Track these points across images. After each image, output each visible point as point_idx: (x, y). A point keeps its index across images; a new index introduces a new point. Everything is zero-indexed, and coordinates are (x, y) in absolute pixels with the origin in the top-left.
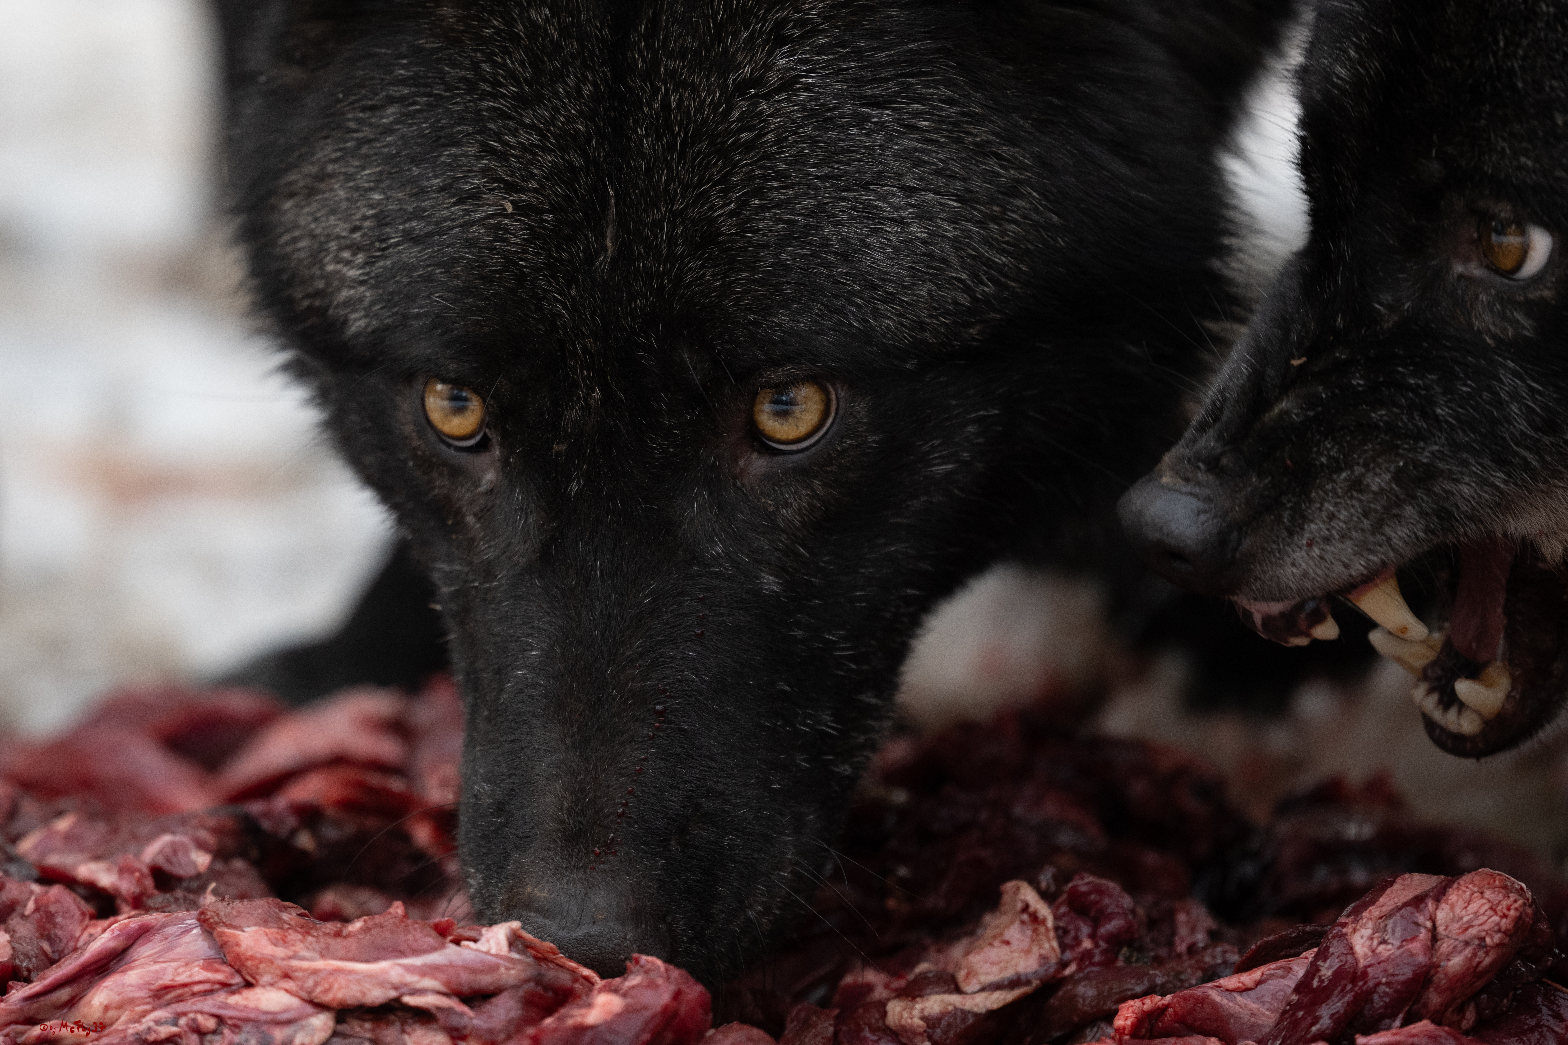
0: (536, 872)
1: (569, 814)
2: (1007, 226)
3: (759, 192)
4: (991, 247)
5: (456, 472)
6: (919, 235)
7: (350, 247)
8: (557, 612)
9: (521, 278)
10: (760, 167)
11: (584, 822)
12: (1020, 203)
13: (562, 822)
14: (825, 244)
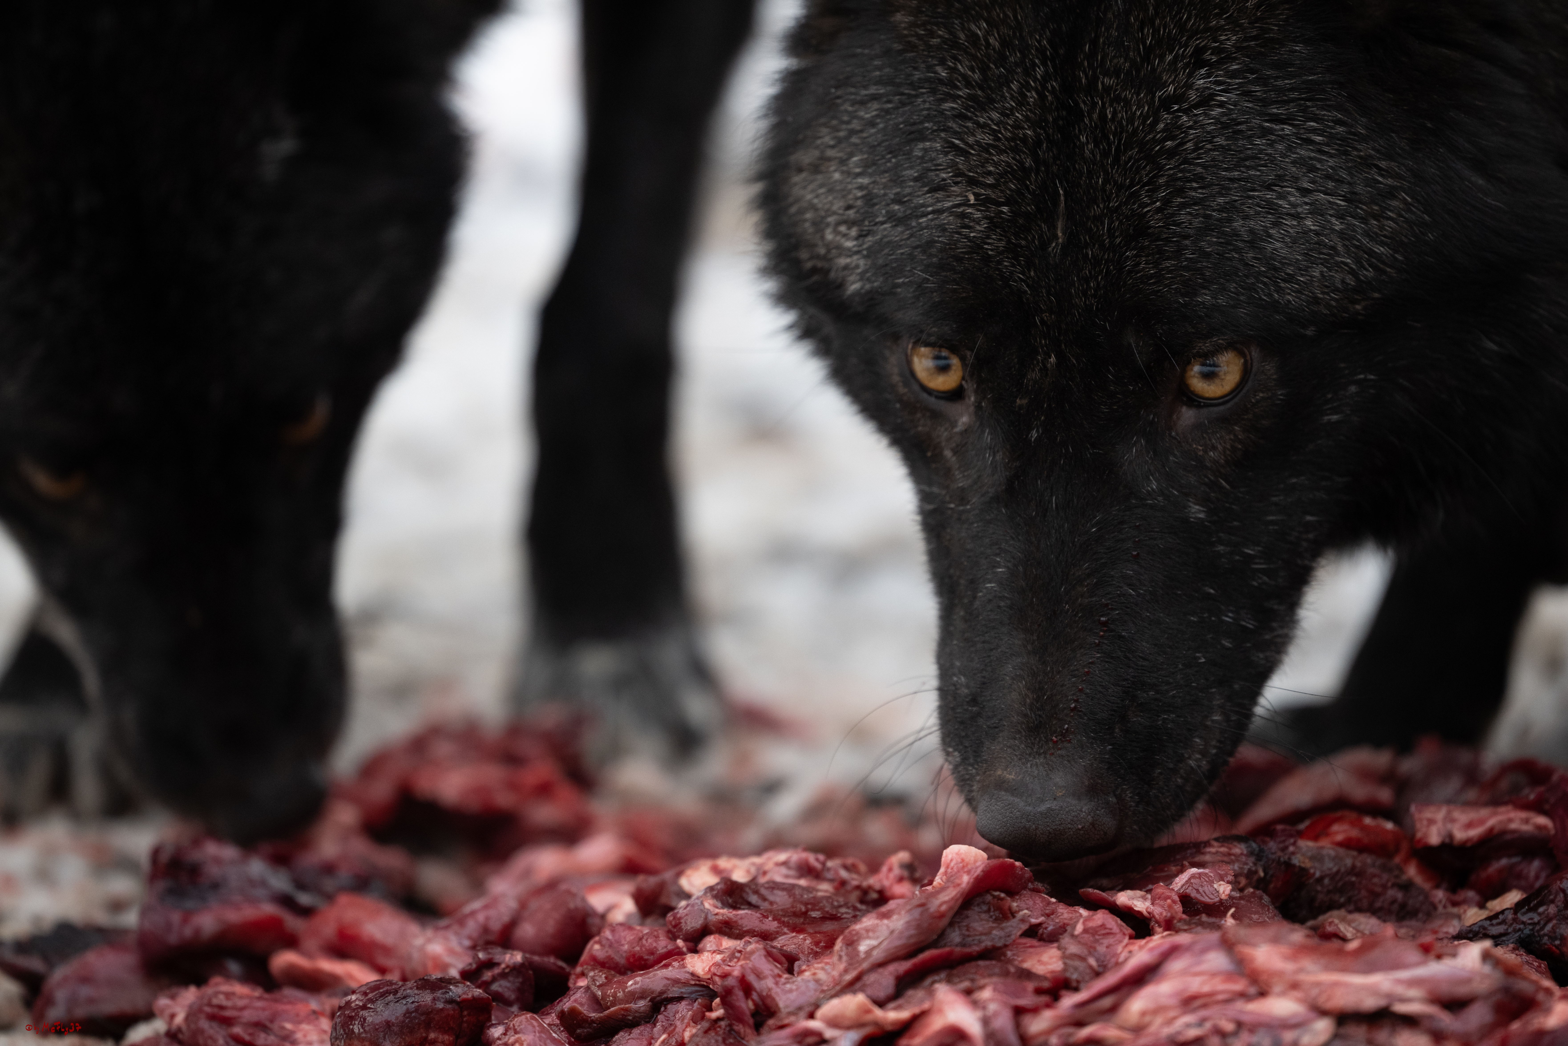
0: (1005, 758)
1: (1031, 710)
2: (1386, 222)
3: (1181, 192)
4: (1372, 239)
5: (936, 416)
6: (1312, 227)
7: (845, 222)
8: (1020, 538)
9: (987, 259)
10: (1181, 171)
11: (1044, 716)
12: (1395, 203)
13: (1026, 716)
14: (1236, 234)
